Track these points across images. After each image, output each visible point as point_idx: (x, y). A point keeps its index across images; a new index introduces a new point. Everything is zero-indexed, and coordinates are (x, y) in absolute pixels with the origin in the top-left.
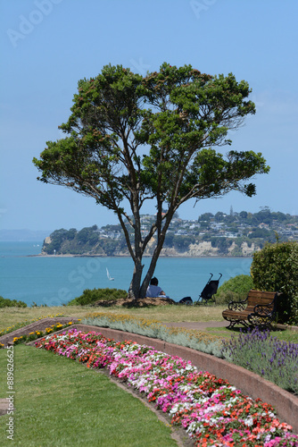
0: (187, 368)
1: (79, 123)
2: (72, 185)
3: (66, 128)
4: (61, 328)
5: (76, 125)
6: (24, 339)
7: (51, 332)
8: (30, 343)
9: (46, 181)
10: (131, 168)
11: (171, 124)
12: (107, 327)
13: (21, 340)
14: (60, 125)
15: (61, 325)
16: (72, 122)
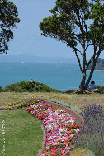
0: (70, 121)
1: (59, 10)
2: (56, 38)
3: (53, 11)
4: (38, 102)
5: (57, 10)
6: (22, 106)
7: (33, 104)
8: (24, 108)
9: (45, 35)
10: (82, 30)
11: (99, 10)
12: (55, 102)
13: (20, 107)
14: (50, 10)
15: (38, 101)
16: (56, 9)
